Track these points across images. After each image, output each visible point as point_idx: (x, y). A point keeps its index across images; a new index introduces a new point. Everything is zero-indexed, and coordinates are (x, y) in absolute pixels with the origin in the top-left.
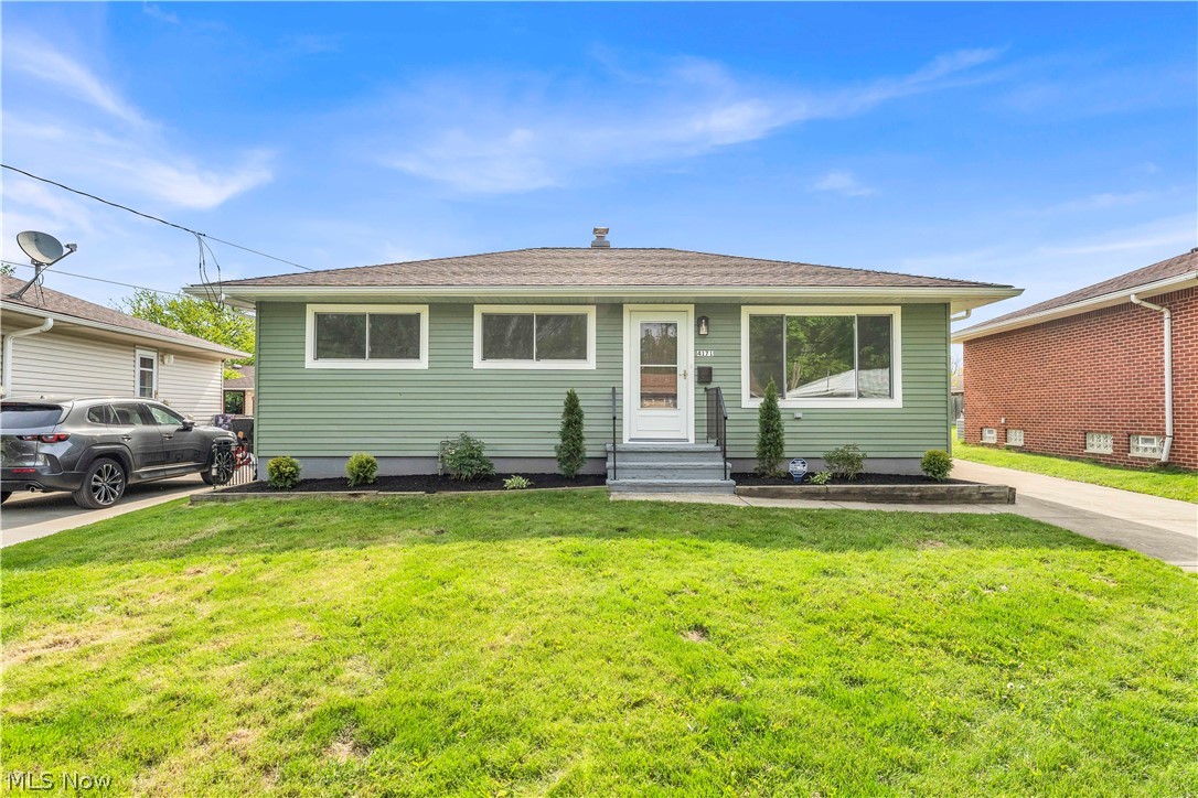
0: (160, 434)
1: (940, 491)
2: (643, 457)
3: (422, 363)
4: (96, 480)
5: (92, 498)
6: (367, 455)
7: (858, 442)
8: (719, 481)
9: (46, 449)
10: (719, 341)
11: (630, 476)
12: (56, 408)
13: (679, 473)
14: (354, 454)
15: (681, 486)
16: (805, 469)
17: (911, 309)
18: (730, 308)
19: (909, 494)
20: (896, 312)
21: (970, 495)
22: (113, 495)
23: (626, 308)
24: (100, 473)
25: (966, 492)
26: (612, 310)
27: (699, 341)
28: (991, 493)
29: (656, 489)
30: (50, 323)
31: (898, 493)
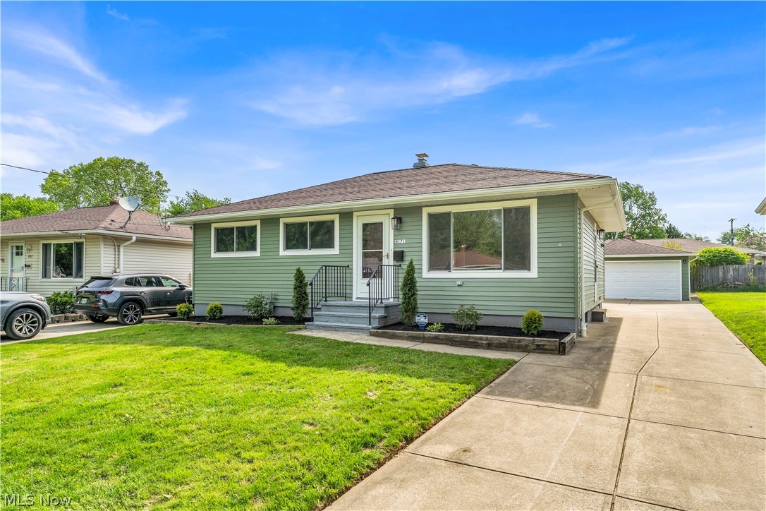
0: (165, 292)
1: (503, 341)
2: (338, 309)
3: (257, 254)
4: (125, 312)
5: (123, 320)
6: (218, 303)
7: (476, 303)
8: (365, 326)
9: (103, 297)
10: (410, 233)
11: (324, 320)
12: (111, 279)
13: (350, 320)
14: (212, 302)
15: (342, 327)
16: (426, 321)
17: (545, 201)
18: (415, 210)
19: (480, 342)
20: (533, 204)
21: (527, 346)
22: (135, 319)
23: (355, 214)
24: (128, 309)
25: (523, 343)
26: (346, 216)
27: (397, 233)
28: (544, 345)
29: (330, 329)
30: (134, 239)
31: (472, 340)
